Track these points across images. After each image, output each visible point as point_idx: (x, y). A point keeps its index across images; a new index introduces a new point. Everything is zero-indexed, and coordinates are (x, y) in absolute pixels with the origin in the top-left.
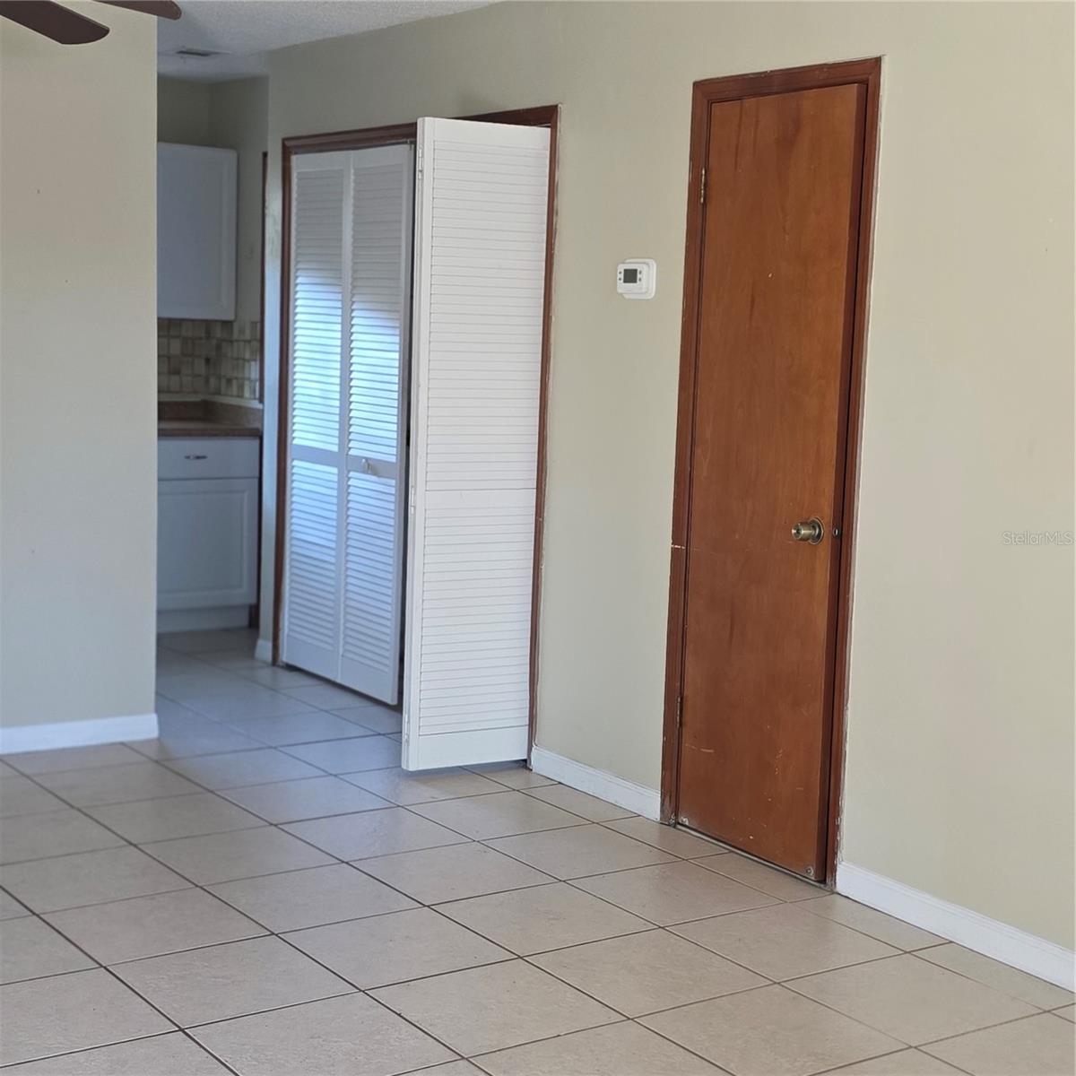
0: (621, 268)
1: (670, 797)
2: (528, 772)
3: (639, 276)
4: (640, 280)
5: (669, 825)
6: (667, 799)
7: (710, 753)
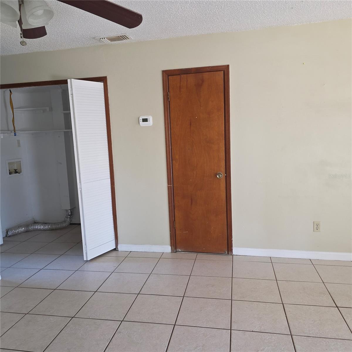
0: (141, 118)
1: (174, 246)
2: (117, 251)
3: (148, 120)
4: (149, 121)
5: (174, 252)
6: (173, 247)
7: (187, 233)
